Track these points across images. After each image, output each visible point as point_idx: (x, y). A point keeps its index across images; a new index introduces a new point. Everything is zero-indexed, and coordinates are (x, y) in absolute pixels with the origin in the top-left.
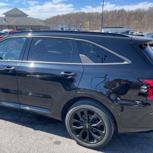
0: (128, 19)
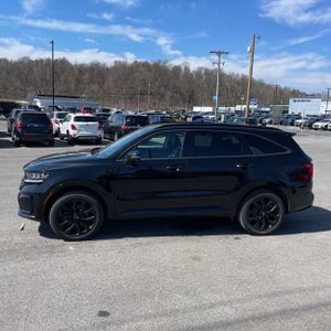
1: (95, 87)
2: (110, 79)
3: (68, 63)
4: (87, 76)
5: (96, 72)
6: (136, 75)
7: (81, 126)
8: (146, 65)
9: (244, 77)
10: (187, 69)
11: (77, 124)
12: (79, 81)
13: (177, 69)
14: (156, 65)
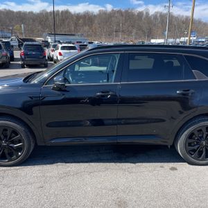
0: (76, 24)
1: (86, 28)
2: (96, 22)
3: (70, 13)
4: (81, 21)
5: (87, 19)
6: (113, 18)
7: (66, 53)
8: (119, 12)
9: (187, 18)
10: (147, 13)
11: (62, 52)
12: (76, 25)
13: (140, 14)
14: (126, 12)
